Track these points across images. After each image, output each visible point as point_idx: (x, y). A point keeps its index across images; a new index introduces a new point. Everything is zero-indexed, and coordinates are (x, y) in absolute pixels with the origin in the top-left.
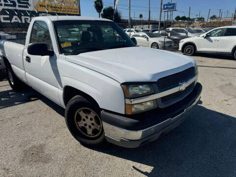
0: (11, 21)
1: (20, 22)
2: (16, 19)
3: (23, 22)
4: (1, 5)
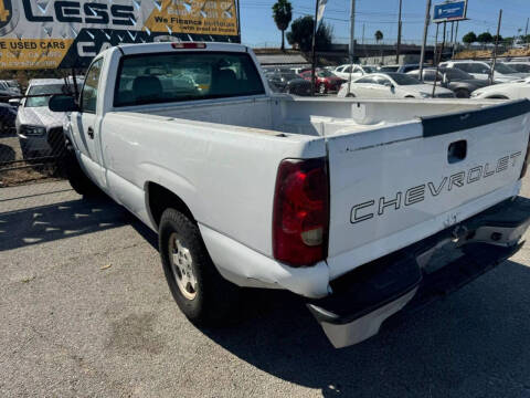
4: (79, 20)
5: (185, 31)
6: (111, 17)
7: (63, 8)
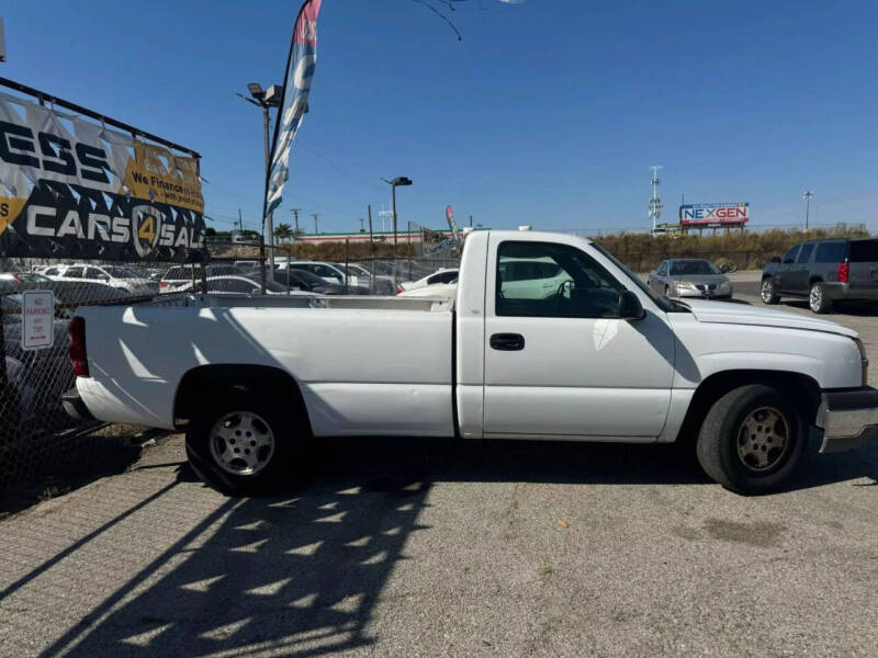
0: (56, 232)
1: (81, 235)
2: (72, 224)
3: (91, 236)
4: (35, 162)
5: (170, 201)
6: (79, 166)
7: (7, 135)
